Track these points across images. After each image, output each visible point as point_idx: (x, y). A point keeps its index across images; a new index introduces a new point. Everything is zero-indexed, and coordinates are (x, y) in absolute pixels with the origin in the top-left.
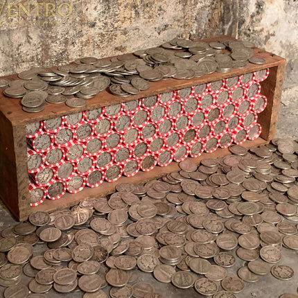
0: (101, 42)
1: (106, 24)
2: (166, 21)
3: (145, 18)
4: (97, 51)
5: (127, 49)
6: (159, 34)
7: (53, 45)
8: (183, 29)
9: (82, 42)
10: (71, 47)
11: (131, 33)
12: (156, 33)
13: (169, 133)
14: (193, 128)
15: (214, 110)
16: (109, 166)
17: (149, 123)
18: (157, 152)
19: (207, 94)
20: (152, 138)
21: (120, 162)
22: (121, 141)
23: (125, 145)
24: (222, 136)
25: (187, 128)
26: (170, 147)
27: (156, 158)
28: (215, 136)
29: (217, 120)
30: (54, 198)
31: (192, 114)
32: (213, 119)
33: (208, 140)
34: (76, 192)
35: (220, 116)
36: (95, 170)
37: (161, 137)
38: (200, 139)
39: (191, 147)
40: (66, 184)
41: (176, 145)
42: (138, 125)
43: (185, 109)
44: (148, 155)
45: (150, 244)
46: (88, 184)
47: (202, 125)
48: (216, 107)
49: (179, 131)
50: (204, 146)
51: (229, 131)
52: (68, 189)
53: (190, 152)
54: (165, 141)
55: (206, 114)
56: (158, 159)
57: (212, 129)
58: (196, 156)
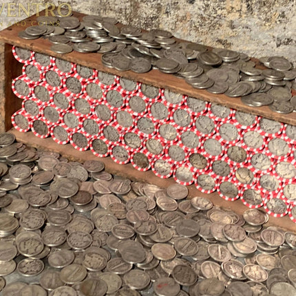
0: (201, 26)
1: (207, 6)
2: (289, 34)
3: (260, 18)
5: (233, 46)
6: (278, 46)
7: (143, 4)
9: (178, 16)
10: (165, 16)
11: (239, 30)
12: (274, 44)
13: (172, 142)
14: (202, 153)
15: (240, 149)
16: (95, 137)
17: (145, 116)
18: (153, 156)
19: (228, 122)
20: (147, 136)
21: (109, 140)
22: (112, 118)
23: (115, 124)
24: (246, 189)
25: (195, 149)
26: (170, 160)
27: (150, 160)
28: (234, 182)
29: (241, 164)
30: (37, 135)
31: (203, 135)
32: (238, 160)
33: (223, 181)
34: (59, 142)
35: (246, 161)
36: (79, 131)
37: (159, 140)
38: (213, 173)
39: (198, 175)
40: (50, 128)
41: (178, 162)
42: (133, 111)
43: (194, 124)
44: (141, 152)
45: (16, 210)
46: (71, 142)
47: (217, 158)
48: (240, 145)
49: (184, 148)
50: (216, 185)
51: (258, 189)
52: (52, 134)
53: (196, 181)
54: (164, 148)
55: (223, 147)
56: (153, 164)
57: (232, 171)
58: (203, 191)
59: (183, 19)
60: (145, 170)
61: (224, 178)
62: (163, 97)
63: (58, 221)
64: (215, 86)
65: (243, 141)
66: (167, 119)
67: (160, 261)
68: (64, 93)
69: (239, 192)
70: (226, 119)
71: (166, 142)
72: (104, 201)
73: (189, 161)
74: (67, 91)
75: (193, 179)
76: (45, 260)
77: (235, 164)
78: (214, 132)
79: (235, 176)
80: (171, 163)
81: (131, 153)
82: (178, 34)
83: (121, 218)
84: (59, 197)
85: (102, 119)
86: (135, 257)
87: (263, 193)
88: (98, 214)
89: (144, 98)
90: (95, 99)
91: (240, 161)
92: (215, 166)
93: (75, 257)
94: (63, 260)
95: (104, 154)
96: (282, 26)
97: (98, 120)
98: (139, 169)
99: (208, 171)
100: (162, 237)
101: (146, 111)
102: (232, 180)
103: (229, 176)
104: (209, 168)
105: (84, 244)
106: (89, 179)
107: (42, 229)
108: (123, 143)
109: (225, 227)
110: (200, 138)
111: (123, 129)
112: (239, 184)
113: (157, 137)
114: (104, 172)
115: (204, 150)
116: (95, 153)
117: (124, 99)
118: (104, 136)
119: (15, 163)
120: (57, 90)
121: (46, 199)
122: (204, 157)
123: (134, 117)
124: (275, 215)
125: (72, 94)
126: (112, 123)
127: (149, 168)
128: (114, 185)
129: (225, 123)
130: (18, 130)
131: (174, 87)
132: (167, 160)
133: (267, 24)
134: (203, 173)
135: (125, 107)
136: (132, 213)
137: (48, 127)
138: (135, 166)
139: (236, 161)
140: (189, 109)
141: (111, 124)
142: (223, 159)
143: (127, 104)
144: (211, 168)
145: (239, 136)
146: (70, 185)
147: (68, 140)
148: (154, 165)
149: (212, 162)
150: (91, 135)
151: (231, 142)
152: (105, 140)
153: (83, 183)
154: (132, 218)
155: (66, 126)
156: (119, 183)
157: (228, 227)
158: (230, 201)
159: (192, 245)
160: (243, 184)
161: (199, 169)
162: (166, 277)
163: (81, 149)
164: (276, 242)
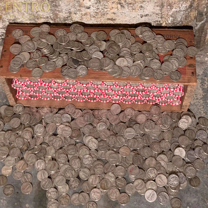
0: (96, 15)
1: (98, 9)
2: (146, 13)
3: (129, 9)
5: (117, 20)
6: (141, 17)
7: (60, 13)
8: (160, 19)
9: (82, 14)
10: (74, 15)
11: (119, 14)
12: (139, 17)
14: (123, 93)
16: (65, 95)
18: (98, 96)
21: (73, 95)
23: (74, 90)
24: (148, 99)
25: (119, 92)
27: (97, 98)
28: (142, 98)
30: (32, 99)
32: (141, 91)
33: (136, 99)
34: (45, 99)
35: (145, 92)
37: (100, 92)
39: (123, 99)
41: (112, 96)
42: (83, 85)
43: (116, 85)
44: (91, 96)
45: (51, 154)
46: (53, 98)
47: (131, 93)
49: (113, 92)
50: (133, 100)
53: (122, 101)
55: (133, 90)
56: (99, 99)
57: (139, 96)
58: (127, 103)
59: (86, 14)
60: (95, 101)
63: (73, 153)
64: (123, 72)
66: (102, 85)
67: (125, 157)
68: (43, 85)
69: (145, 101)
71: (103, 91)
72: (86, 130)
73: (117, 96)
76: (78, 177)
77: (140, 93)
80: (108, 97)
81: (86, 98)
83: (97, 137)
84: (65, 138)
85: (66, 89)
87: (156, 99)
88: (87, 140)
91: (143, 92)
95: (71, 99)
96: (142, 10)
98: (92, 101)
104: (128, 97)
107: (68, 161)
111: (79, 90)
112: (144, 98)
114: (76, 110)
115: (124, 91)
116: (66, 100)
118: (70, 94)
119: (34, 125)
120: (38, 84)
121: (61, 142)
124: (163, 104)
125: (47, 84)
127: (97, 100)
128: (86, 118)
130: (21, 99)
132: (106, 97)
133: (134, 11)
136: (102, 134)
137: (38, 96)
138: (89, 101)
142: (134, 93)
143: (79, 83)
145: (141, 86)
146: (67, 129)
147: (51, 98)
149: (129, 95)
150: (62, 95)
152: (71, 96)
153: (71, 123)
154: (103, 136)
155: (48, 94)
156: (87, 116)
157: (146, 124)
158: (141, 104)
159: (135, 142)
160: (146, 98)
161: (123, 97)
162: (131, 165)
163: (58, 100)
164: (169, 123)
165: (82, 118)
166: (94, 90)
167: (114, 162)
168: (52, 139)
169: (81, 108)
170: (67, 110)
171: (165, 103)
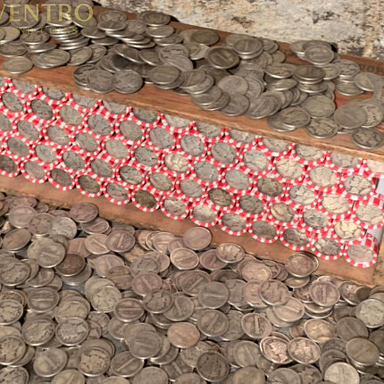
2: (328, 6)
4: (199, 10)
5: (255, 26)
6: (315, 22)
8: (360, 31)
11: (261, 3)
12: (309, 19)
13: (183, 175)
14: (224, 188)
15: (273, 180)
16: (81, 173)
17: (143, 145)
18: (161, 193)
19: (254, 148)
20: (150, 169)
21: (99, 176)
22: (99, 149)
23: (104, 157)
24: (286, 228)
25: (214, 183)
26: (184, 197)
27: (157, 199)
28: (270, 220)
29: (276, 198)
30: (3, 173)
31: (223, 166)
32: (271, 193)
33: (255, 220)
34: (34, 181)
35: (282, 195)
36: (58, 167)
37: (166, 174)
38: (241, 211)
39: (221, 215)
40: (20, 164)
41: (195, 198)
42: (126, 138)
43: (209, 153)
44: (144, 189)
46: (51, 180)
47: (244, 192)
48: (273, 176)
49: (199, 182)
50: (247, 226)
51: (302, 228)
52: (23, 171)
53: (220, 221)
54: (173, 183)
55: (250, 179)
56: (161, 203)
57: (265, 208)
58: (231, 233)
60: (152, 210)
61: (256, 216)
62: (163, 121)
63: (42, 306)
64: (230, 104)
65: (276, 171)
66: (173, 147)
67: (180, 349)
69: (278, 232)
70: (251, 145)
71: (175, 175)
72: (101, 265)
73: (209, 198)
74: (34, 117)
75: (217, 219)
77: (268, 199)
78: (237, 161)
79: (270, 213)
80: (185, 200)
81: (131, 191)
82: (179, 13)
83: (125, 288)
84: (40, 267)
85: (87, 151)
86: (147, 349)
87: (309, 232)
88: (95, 287)
89: (139, 123)
90: (73, 125)
91: (275, 195)
92: (243, 202)
93: (68, 357)
94: (52, 364)
95: (95, 193)
97: (81, 152)
98: (145, 209)
99: (235, 209)
100: (180, 314)
101: (143, 138)
102: (267, 218)
103: (262, 214)
104: (235, 205)
105: (79, 337)
106: (79, 234)
107: (22, 321)
108: (119, 179)
109: (262, 286)
110: (219, 169)
111: (117, 161)
112: (277, 222)
113: (162, 170)
114: (98, 220)
115: (227, 184)
116: (83, 193)
117: (112, 125)
118: (93, 172)
120: (20, 116)
121: (24, 273)
122: (227, 192)
123: (129, 146)
124: (327, 258)
125: (41, 121)
126: (101, 154)
127: (157, 207)
128: (113, 240)
129: (249, 149)
131: (177, 112)
132: (179, 198)
134: (229, 212)
135: (115, 134)
136: (139, 281)
137: (17, 163)
138: (138, 206)
139: (270, 195)
140: (200, 135)
141: (99, 157)
142: (252, 194)
143: (117, 131)
144: (238, 205)
145: (270, 165)
146: (54, 248)
147: (46, 178)
148: (163, 204)
149: (238, 198)
150: (75, 171)
151: (260, 173)
152: (94, 176)
153: (71, 242)
154: (140, 287)
155: (40, 160)
156: (118, 235)
157: (266, 286)
158: (267, 243)
159: (220, 320)
160: (281, 222)
161: (222, 207)
162: (189, 372)
163: (64, 189)
164: (329, 300)
165: (104, 238)
166: (153, 166)
167: (142, 351)
168: (6, 262)
169: (110, 218)
170: (73, 212)
171: (332, 255)
